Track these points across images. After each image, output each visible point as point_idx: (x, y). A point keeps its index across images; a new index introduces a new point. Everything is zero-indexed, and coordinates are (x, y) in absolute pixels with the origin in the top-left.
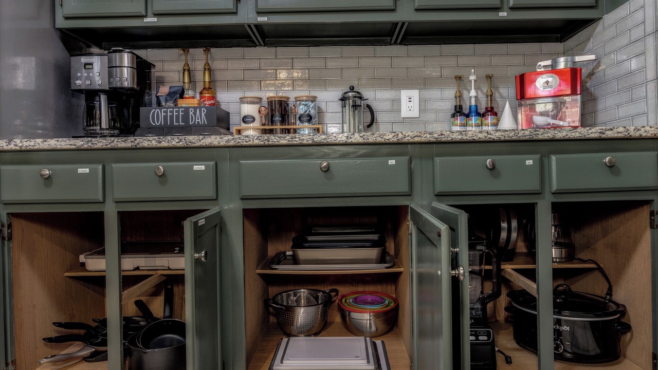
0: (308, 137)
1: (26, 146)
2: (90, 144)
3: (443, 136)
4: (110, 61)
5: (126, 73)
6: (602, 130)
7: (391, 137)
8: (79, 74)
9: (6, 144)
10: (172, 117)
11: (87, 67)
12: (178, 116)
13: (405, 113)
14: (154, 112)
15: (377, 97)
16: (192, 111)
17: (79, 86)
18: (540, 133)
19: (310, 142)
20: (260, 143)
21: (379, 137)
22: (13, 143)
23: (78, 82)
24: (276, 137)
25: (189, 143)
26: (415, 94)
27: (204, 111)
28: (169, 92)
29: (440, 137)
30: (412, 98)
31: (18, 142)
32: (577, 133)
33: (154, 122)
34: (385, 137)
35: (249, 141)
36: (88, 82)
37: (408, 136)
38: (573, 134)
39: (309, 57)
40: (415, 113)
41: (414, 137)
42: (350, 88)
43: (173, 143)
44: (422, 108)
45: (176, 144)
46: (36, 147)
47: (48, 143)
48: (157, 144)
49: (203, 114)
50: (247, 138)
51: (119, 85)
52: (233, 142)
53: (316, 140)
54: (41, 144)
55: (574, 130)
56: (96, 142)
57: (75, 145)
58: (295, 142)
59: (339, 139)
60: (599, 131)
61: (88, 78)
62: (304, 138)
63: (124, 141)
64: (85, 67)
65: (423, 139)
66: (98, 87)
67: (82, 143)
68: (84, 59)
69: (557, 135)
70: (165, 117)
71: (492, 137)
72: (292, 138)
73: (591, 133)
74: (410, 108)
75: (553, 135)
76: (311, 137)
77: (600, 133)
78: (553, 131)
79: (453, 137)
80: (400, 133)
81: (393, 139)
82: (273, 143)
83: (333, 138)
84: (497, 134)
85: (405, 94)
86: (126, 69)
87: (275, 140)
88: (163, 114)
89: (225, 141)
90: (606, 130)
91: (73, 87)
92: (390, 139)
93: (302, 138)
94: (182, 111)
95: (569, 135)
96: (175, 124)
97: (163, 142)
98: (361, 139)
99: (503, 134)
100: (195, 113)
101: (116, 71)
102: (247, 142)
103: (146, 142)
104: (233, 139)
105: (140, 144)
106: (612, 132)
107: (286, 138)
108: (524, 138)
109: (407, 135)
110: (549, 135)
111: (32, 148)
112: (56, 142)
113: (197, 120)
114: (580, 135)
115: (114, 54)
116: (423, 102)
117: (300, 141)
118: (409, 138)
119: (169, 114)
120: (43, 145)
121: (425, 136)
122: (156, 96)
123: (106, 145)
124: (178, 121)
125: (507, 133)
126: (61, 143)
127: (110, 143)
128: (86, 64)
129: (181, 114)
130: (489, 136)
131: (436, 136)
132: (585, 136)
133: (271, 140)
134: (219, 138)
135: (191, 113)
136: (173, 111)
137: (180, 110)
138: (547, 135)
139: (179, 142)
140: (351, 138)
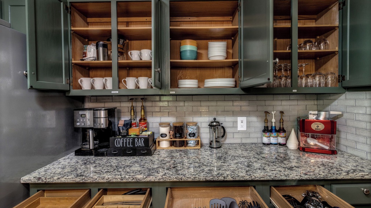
0: (203, 177)
1: (48, 181)
2: (84, 181)
3: (276, 178)
4: (94, 114)
5: (103, 121)
6: (362, 175)
7: (248, 178)
8: (78, 120)
9: (37, 180)
10: (126, 142)
11: (82, 116)
12: (129, 142)
13: (240, 128)
14: (117, 140)
15: (226, 121)
16: (136, 139)
17: (78, 126)
18: (329, 176)
19: (204, 180)
20: (177, 180)
21: (242, 177)
22: (41, 180)
23: (78, 124)
24: (186, 177)
25: (138, 180)
26: (244, 119)
27: (143, 140)
28: (124, 124)
29: (275, 178)
30: (243, 121)
31: (44, 179)
32: (349, 177)
33: (117, 145)
34: (245, 177)
35: (171, 179)
36: (83, 124)
37: (258, 177)
38: (347, 177)
39: (193, 101)
40: (244, 128)
41: (261, 178)
42: (214, 119)
43: (129, 180)
44: (248, 125)
45: (131, 181)
46: (53, 182)
47: (60, 180)
48: (120, 180)
49: (142, 141)
50: (170, 178)
51: (99, 127)
52: (162, 180)
53: (207, 179)
54: (56, 180)
55: (348, 175)
56: (87, 179)
57: (76, 181)
58: (196, 180)
59: (220, 179)
60: (361, 175)
61: (83, 122)
62: (201, 178)
63: (102, 179)
64: (81, 116)
65: (265, 179)
66: (88, 127)
67: (79, 180)
68: (81, 112)
69: (338, 177)
70: (123, 143)
71: (303, 178)
72: (194, 178)
73: (357, 177)
74: (242, 126)
75: (336, 178)
76: (205, 177)
77: (362, 176)
78: (336, 175)
79: (282, 178)
80: (253, 176)
81: (249, 179)
82: (184, 180)
83: (217, 178)
84: (305, 177)
85: (240, 119)
86: (102, 119)
87: (185, 179)
88: (122, 141)
89: (158, 179)
90: (365, 175)
91: (75, 126)
92: (248, 179)
93: (200, 178)
94: (132, 140)
95: (345, 178)
96: (128, 146)
97: (124, 180)
98: (232, 179)
99: (309, 176)
100: (138, 141)
101: (98, 120)
102: (170, 180)
103: (114, 179)
104: (162, 178)
105: (111, 181)
106: (368, 176)
107: (191, 178)
108: (320, 179)
109: (256, 177)
110: (334, 177)
111: (52, 182)
112: (65, 179)
113: (139, 144)
114: (351, 178)
115: (96, 111)
116: (248, 123)
117: (199, 180)
118: (258, 178)
119: (125, 141)
120: (58, 181)
121: (266, 177)
122: (118, 127)
123: (93, 181)
124: (129, 145)
125: (311, 176)
126: (67, 180)
127: (95, 180)
128: (81, 115)
129: (131, 141)
130: (301, 178)
131: (272, 177)
132: (353, 178)
133: (183, 179)
134: (154, 178)
135: (136, 141)
136: (127, 139)
137: (131, 139)
138: (333, 177)
139: (133, 180)
140: (226, 178)
